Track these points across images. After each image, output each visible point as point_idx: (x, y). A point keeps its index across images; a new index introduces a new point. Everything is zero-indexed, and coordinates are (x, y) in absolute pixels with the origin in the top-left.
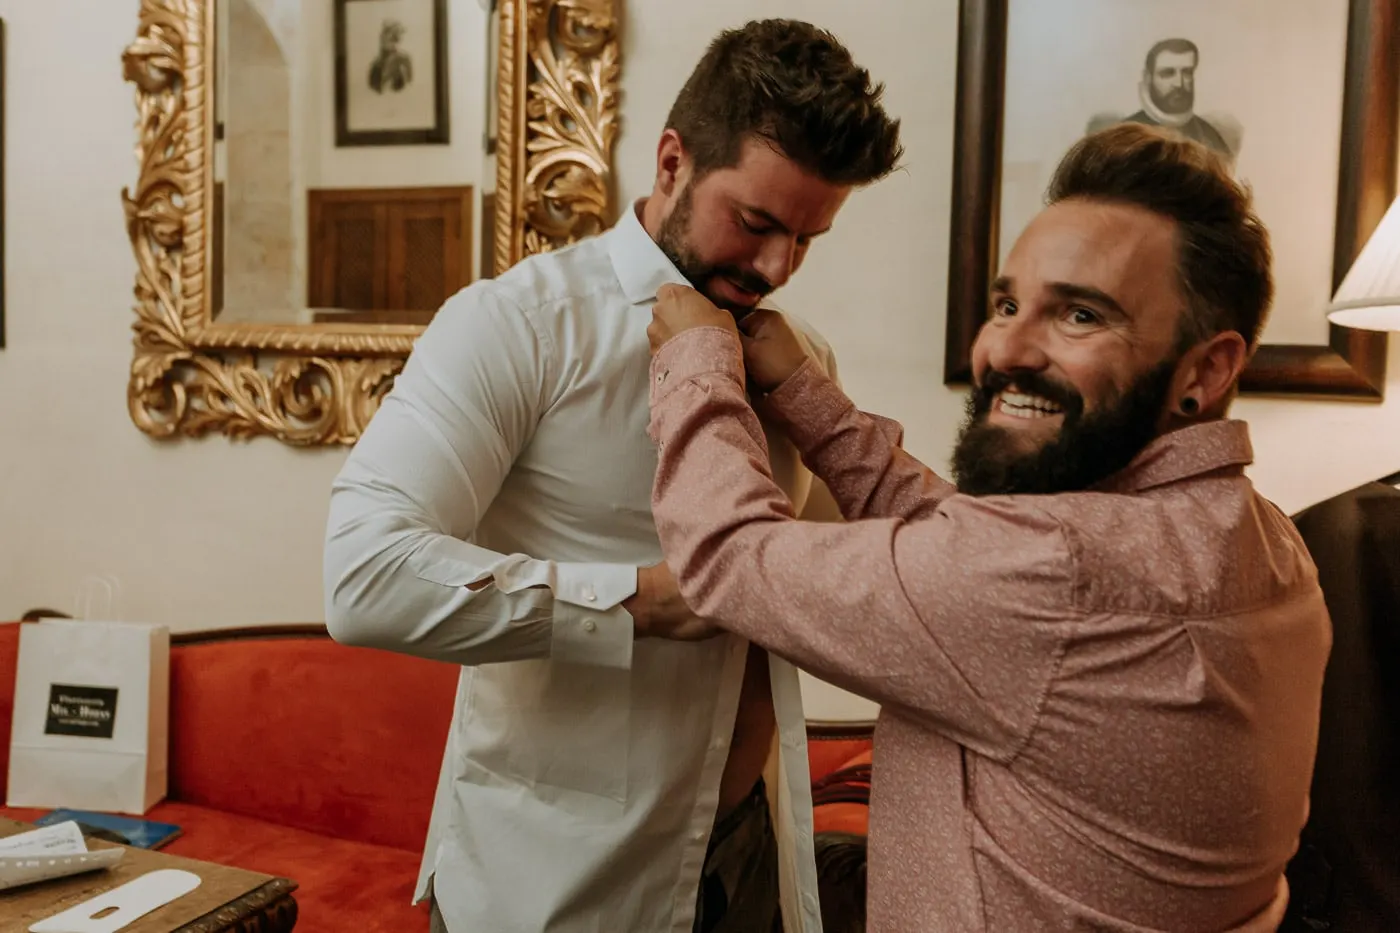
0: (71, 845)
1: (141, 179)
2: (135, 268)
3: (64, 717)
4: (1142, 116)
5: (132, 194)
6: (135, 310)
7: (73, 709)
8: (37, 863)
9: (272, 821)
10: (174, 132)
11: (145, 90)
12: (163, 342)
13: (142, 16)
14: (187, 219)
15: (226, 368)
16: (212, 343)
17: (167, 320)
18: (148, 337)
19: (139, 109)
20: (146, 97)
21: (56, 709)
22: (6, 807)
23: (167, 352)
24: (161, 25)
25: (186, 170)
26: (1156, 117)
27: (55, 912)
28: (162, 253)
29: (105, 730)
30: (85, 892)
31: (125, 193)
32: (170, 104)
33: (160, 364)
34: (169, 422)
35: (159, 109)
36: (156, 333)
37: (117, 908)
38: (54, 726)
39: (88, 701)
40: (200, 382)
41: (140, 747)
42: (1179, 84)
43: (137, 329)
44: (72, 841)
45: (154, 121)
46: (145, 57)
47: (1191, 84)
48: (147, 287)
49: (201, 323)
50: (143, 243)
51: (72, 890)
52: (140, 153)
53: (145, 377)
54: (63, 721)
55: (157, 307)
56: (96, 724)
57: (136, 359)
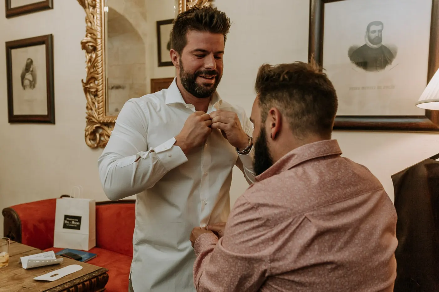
0: (51, 257)
1: (87, 77)
2: (86, 102)
3: (67, 224)
4: (365, 45)
5: (85, 81)
6: (86, 113)
7: (70, 221)
8: (39, 262)
9: (122, 254)
10: (95, 63)
11: (88, 52)
12: (94, 122)
13: (87, 31)
14: (98, 87)
15: (109, 128)
16: (105, 122)
17: (94, 116)
18: (90, 120)
19: (86, 57)
20: (88, 54)
21: (66, 222)
22: (53, 248)
23: (94, 124)
24: (90, 34)
25: (98, 74)
26: (370, 46)
27: (42, 274)
28: (93, 97)
29: (78, 228)
30: (52, 270)
31: (82, 81)
32: (94, 56)
33: (92, 128)
34: (95, 144)
35: (91, 57)
36: (92, 119)
37: (58, 274)
38: (65, 226)
39: (74, 220)
40: (103, 133)
41: (87, 233)
42: (377, 35)
43: (87, 118)
44: (52, 256)
45: (90, 60)
46: (87, 42)
47: (381, 35)
48: (89, 107)
49: (103, 116)
50: (88, 94)
51: (49, 269)
52: (87, 70)
53: (88, 132)
54: (67, 225)
55: (92, 112)
56: (76, 226)
57: (87, 127)
